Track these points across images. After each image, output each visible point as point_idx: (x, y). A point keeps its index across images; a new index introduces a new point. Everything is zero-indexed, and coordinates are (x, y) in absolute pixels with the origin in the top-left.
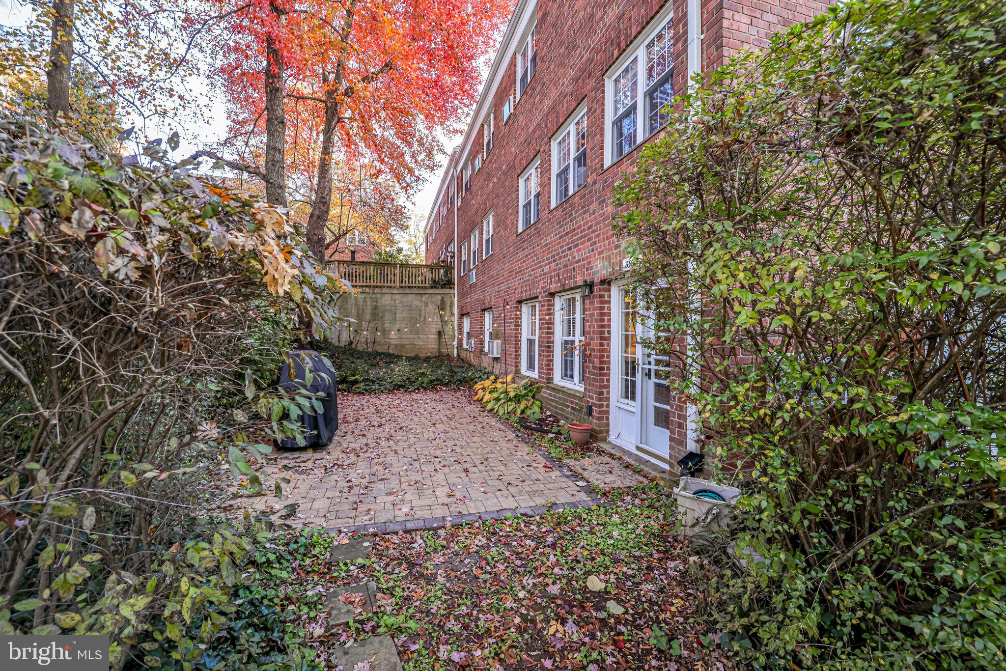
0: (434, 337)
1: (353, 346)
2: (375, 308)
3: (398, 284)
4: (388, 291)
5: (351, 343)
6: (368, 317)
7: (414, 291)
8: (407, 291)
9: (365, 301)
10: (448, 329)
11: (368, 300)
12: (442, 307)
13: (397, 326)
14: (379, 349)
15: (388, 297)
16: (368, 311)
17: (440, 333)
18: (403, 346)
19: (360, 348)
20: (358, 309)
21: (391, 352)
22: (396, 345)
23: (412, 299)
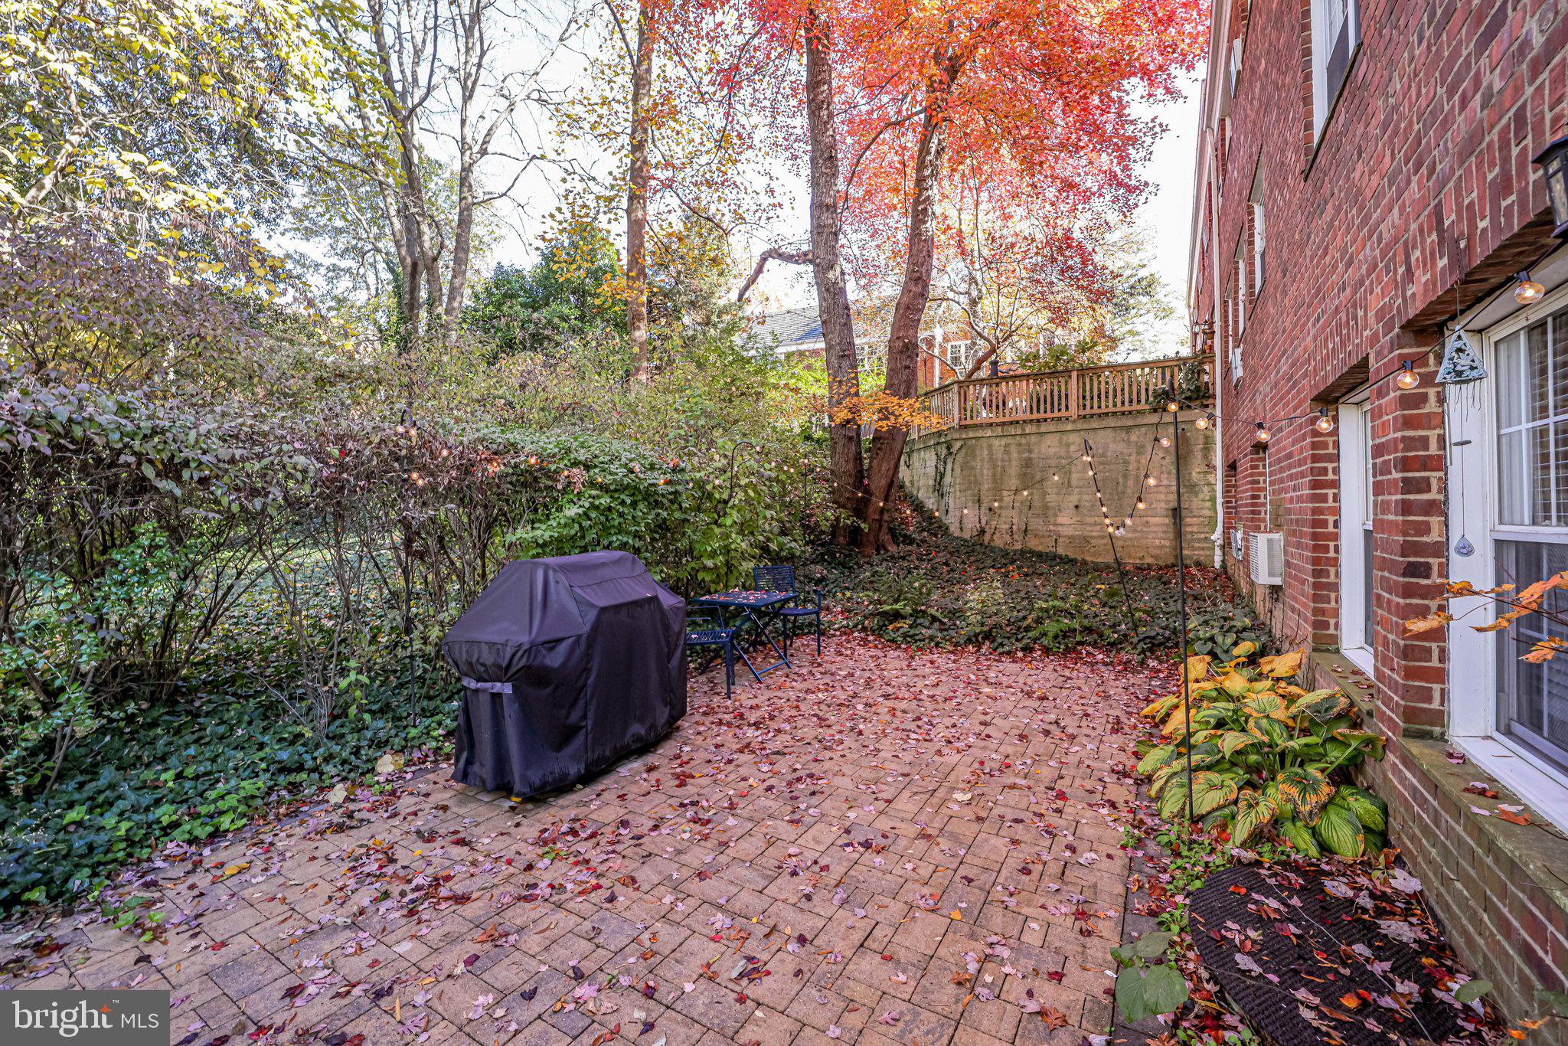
0: (1161, 521)
1: (987, 538)
2: (1028, 463)
3: (1074, 411)
4: (1052, 427)
5: (982, 532)
6: (1014, 483)
7: (1111, 422)
8: (1095, 424)
9: (1007, 452)
10: (1197, 504)
11: (1013, 449)
12: (1181, 456)
13: (1074, 499)
14: (1033, 544)
15: (1051, 440)
16: (1014, 470)
17: (1176, 513)
18: (1086, 540)
19: (998, 542)
20: (995, 467)
21: (1061, 551)
22: (1071, 538)
23: (1108, 441)
